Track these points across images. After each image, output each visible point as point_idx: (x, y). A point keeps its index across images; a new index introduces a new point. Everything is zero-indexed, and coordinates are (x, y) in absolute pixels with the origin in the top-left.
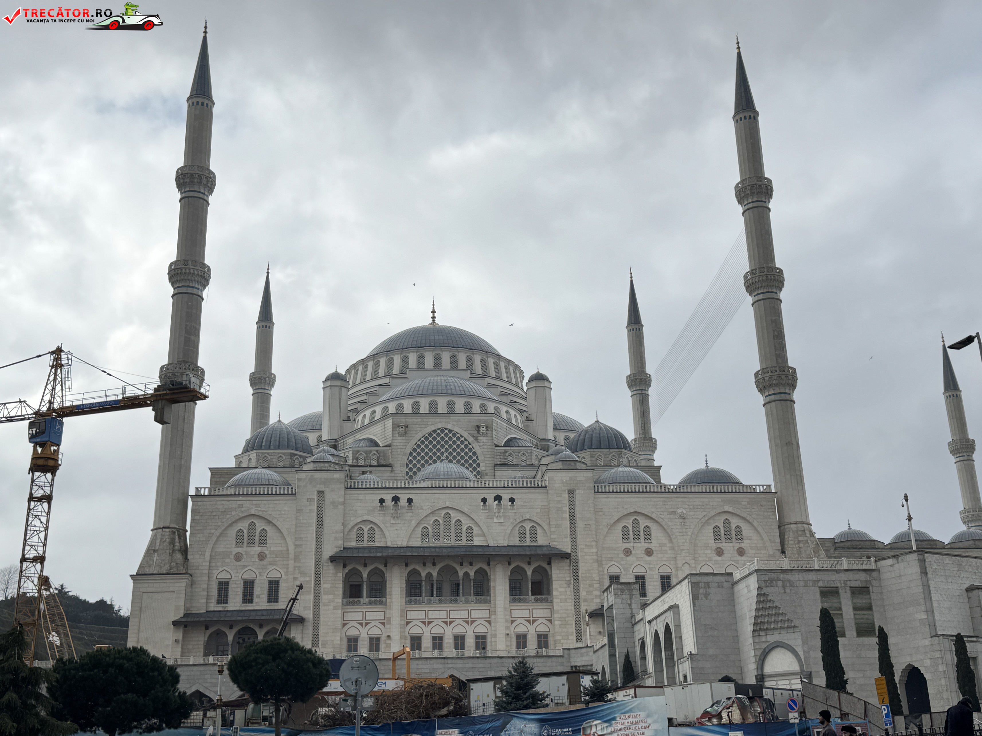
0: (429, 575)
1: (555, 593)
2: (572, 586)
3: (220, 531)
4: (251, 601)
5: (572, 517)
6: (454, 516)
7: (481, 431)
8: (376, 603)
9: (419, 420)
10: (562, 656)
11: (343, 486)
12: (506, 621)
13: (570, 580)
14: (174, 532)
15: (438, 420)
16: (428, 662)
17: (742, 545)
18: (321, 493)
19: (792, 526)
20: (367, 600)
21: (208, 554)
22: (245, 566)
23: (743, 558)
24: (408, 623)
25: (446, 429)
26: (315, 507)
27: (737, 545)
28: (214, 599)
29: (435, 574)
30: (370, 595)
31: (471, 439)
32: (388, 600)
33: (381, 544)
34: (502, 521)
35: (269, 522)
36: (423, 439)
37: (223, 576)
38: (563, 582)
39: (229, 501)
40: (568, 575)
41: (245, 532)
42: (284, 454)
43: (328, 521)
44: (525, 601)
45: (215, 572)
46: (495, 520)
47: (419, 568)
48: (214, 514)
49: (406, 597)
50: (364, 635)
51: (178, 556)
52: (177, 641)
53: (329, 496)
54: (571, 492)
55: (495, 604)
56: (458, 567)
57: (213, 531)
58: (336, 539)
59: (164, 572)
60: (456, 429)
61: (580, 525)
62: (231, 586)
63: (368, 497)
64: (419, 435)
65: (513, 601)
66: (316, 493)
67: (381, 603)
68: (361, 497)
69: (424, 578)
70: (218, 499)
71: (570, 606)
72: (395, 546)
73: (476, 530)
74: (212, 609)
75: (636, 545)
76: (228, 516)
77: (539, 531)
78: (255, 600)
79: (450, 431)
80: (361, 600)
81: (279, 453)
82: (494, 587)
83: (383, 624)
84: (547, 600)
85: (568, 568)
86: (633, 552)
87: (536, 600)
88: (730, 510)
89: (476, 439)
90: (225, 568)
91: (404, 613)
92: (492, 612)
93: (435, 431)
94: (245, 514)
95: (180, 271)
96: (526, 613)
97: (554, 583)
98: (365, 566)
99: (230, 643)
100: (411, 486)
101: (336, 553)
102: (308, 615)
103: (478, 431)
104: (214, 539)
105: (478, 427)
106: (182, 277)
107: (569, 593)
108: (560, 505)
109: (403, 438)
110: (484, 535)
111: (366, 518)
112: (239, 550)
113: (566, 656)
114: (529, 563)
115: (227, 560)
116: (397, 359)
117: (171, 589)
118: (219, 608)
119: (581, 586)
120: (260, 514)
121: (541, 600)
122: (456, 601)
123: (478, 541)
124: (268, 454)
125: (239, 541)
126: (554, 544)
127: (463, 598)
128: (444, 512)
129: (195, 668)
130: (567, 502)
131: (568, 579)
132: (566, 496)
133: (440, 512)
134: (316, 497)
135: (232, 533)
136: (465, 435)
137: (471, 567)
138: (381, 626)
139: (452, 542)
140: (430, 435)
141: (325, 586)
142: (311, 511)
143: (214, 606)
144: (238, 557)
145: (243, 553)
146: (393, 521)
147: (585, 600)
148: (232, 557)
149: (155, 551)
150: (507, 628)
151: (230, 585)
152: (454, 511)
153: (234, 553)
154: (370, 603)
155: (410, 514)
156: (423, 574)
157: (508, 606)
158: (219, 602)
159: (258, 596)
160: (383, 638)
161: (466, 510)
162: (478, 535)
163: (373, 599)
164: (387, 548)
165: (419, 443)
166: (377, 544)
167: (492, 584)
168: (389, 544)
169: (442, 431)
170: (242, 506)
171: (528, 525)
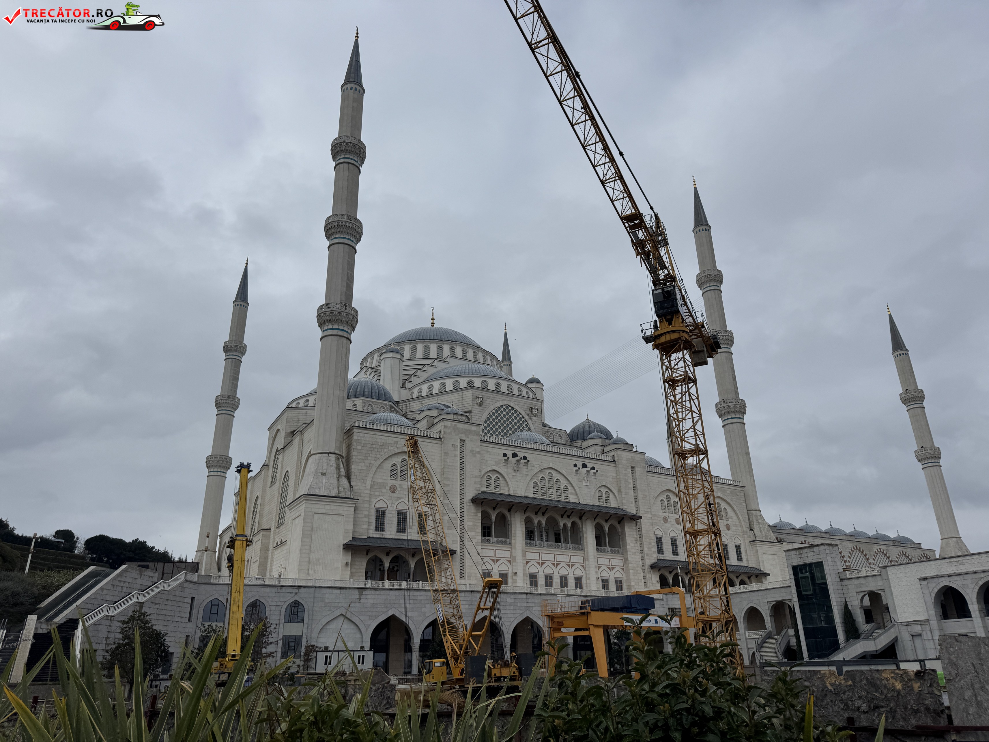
0: (539, 523)
1: (628, 547)
2: (638, 542)
3: (379, 462)
4: (404, 531)
5: (635, 487)
6: (556, 476)
7: (534, 412)
8: (502, 543)
9: (491, 396)
11: (479, 438)
12: (596, 567)
13: (636, 538)
14: (339, 459)
15: (504, 398)
17: (728, 522)
18: (462, 441)
19: (753, 512)
20: (495, 539)
21: (369, 483)
22: (399, 498)
23: (730, 532)
24: (527, 562)
25: (510, 406)
26: (458, 453)
27: (726, 522)
28: (373, 527)
29: (544, 523)
30: (498, 536)
31: (527, 417)
32: (513, 541)
33: (506, 492)
34: (588, 485)
36: (494, 411)
37: (381, 505)
38: (633, 539)
39: (386, 436)
40: (635, 533)
41: (399, 467)
43: (468, 467)
44: (604, 551)
45: (374, 501)
46: (584, 484)
47: (533, 516)
48: (374, 446)
49: (526, 539)
50: (495, 570)
51: (344, 481)
52: (347, 564)
53: (469, 445)
54: (633, 468)
55: (587, 552)
56: (559, 519)
57: (373, 462)
58: (475, 483)
59: (334, 495)
60: (517, 408)
61: (640, 495)
62: (387, 515)
63: (495, 450)
64: (492, 408)
65: (598, 550)
66: (459, 441)
67: (506, 543)
68: (490, 450)
69: (536, 525)
70: (377, 433)
71: (638, 558)
72: (516, 495)
73: (570, 488)
74: (371, 536)
75: (670, 515)
76: (386, 450)
77: (611, 495)
78: (408, 530)
79: (513, 408)
80: (491, 539)
82: (586, 538)
83: (509, 561)
84: (622, 552)
85: (635, 528)
86: (669, 520)
87: (612, 552)
89: (530, 418)
90: (382, 498)
91: (525, 554)
92: (586, 559)
93: (502, 406)
94: (400, 451)
96: (607, 562)
97: (627, 538)
98: (494, 509)
99: (386, 569)
100: (524, 446)
101: (476, 496)
102: (456, 547)
103: (532, 412)
104: (374, 469)
105: (532, 408)
106: (345, 230)
107: (637, 548)
108: (626, 478)
109: (480, 408)
110: (576, 494)
111: (494, 468)
112: (394, 482)
114: (607, 521)
115: (384, 491)
117: (341, 512)
118: (377, 535)
119: (645, 543)
121: (618, 552)
122: (558, 547)
123: (572, 499)
125: (393, 475)
126: (625, 508)
127: (564, 545)
128: (548, 471)
130: (631, 476)
131: (635, 536)
132: (630, 470)
133: (545, 471)
134: (459, 444)
135: (388, 466)
136: (523, 413)
137: (568, 519)
138: (508, 564)
139: (554, 497)
140: (499, 408)
141: (468, 523)
142: (455, 456)
143: (373, 533)
144: (393, 489)
145: (397, 486)
146: (514, 474)
147: (647, 555)
148: (388, 488)
149: (323, 474)
150: (597, 573)
151: (386, 514)
152: (555, 472)
153: (390, 485)
154: (498, 542)
155: (525, 470)
156: (536, 522)
157: (596, 555)
158: (377, 529)
159: (411, 527)
160: (510, 575)
161: (564, 472)
162: (572, 494)
163: (500, 539)
164: (509, 495)
165: (491, 414)
166: (502, 492)
167: (585, 535)
168: (512, 493)
169: (507, 407)
170: (396, 443)
171: (604, 490)
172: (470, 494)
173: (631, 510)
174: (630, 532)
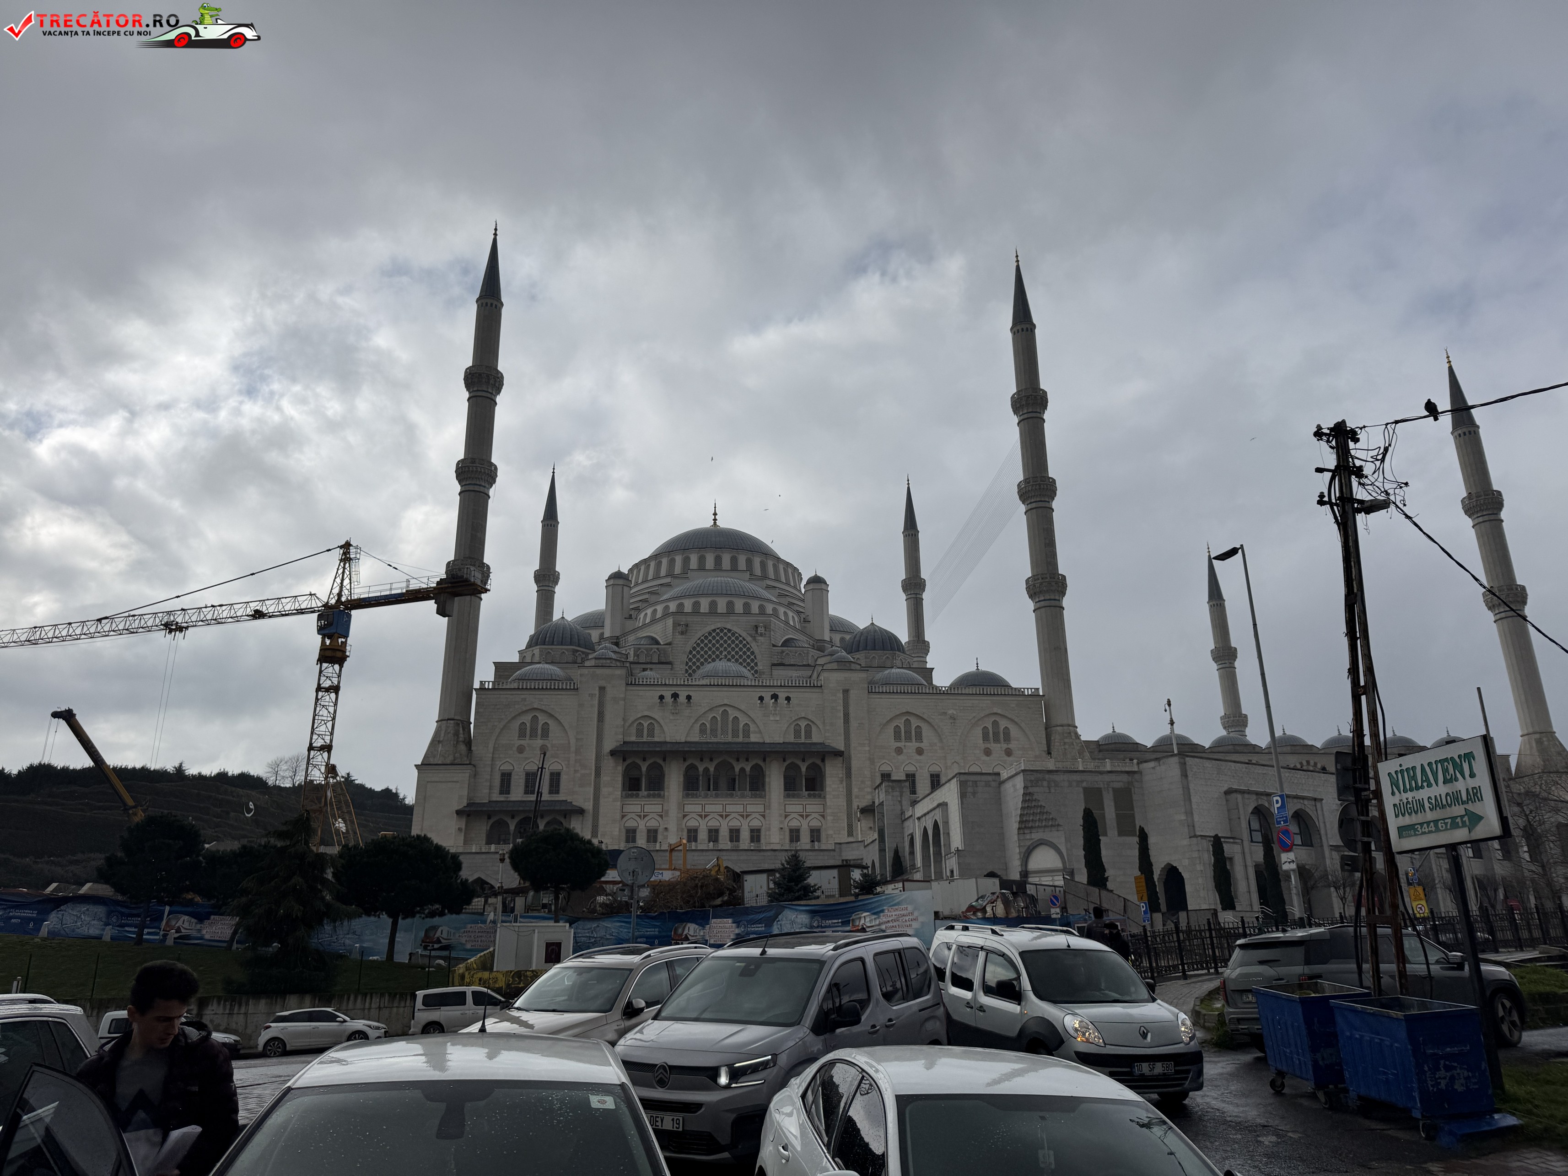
0: (706, 770)
1: (828, 789)
2: (845, 783)
3: (503, 723)
5: (846, 716)
6: (732, 713)
7: (759, 631)
8: (654, 796)
9: (700, 620)
10: (834, 850)
11: (624, 682)
12: (781, 815)
13: (842, 778)
14: (459, 724)
15: (718, 620)
16: (704, 853)
17: (1010, 746)
18: (602, 689)
19: (1058, 728)
20: (646, 793)
21: (491, 746)
22: (527, 758)
23: (1011, 759)
24: (684, 816)
25: (725, 629)
26: (596, 702)
27: (1005, 746)
28: (497, 790)
29: (712, 769)
30: (649, 788)
31: (749, 639)
32: (666, 794)
33: (662, 740)
34: (778, 718)
35: (551, 716)
36: (703, 638)
37: (506, 768)
38: (836, 779)
39: (512, 694)
40: (840, 772)
41: (528, 725)
42: (567, 650)
43: (608, 716)
44: (799, 796)
45: (498, 763)
46: (772, 718)
47: (697, 763)
48: (498, 707)
49: (684, 790)
50: (642, 827)
51: (463, 748)
52: (460, 829)
53: (610, 693)
54: (846, 692)
55: (770, 799)
56: (734, 763)
57: (496, 724)
58: (616, 734)
59: (448, 762)
60: (735, 629)
61: (854, 724)
62: (514, 777)
63: (648, 694)
64: (699, 634)
65: (787, 796)
66: (597, 689)
67: (659, 796)
68: (641, 693)
69: (701, 772)
70: (501, 692)
71: (843, 802)
72: (674, 741)
73: (752, 727)
74: (494, 799)
75: (907, 744)
76: (511, 710)
77: (814, 729)
79: (729, 631)
80: (640, 793)
81: (562, 649)
82: (770, 783)
83: (661, 816)
84: (820, 796)
85: (841, 765)
86: (905, 751)
87: (809, 796)
88: (999, 712)
89: (754, 638)
90: (507, 760)
91: (681, 806)
92: (767, 807)
93: (714, 630)
94: (528, 708)
95: (467, 469)
96: (799, 808)
97: (827, 779)
98: (644, 760)
99: (512, 832)
100: (690, 683)
101: (617, 747)
102: (588, 806)
103: (757, 631)
104: (498, 731)
105: (757, 627)
106: (469, 475)
107: (841, 789)
108: (834, 705)
109: (684, 636)
110: (760, 732)
111: (646, 713)
112: (522, 742)
113: (837, 850)
114: (803, 760)
115: (510, 752)
116: (679, 559)
117: (455, 779)
118: (502, 798)
119: (854, 783)
120: (543, 708)
121: (814, 796)
122: (732, 796)
123: (754, 738)
124: (551, 649)
125: (522, 734)
126: (827, 742)
127: (739, 793)
128: (722, 709)
129: (478, 856)
130: (841, 702)
131: (841, 776)
132: (840, 695)
133: (718, 709)
134: (597, 693)
135: (516, 724)
136: (744, 634)
137: (747, 763)
138: (659, 819)
139: (730, 739)
140: (710, 634)
141: (605, 778)
142: (592, 706)
143: (496, 797)
144: (521, 749)
145: (526, 745)
146: (671, 718)
147: (857, 797)
148: (515, 749)
149: (439, 742)
150: (781, 822)
151: (512, 776)
152: (732, 708)
153: (516, 746)
154: (649, 796)
155: (689, 711)
156: (701, 769)
157: (782, 801)
158: (501, 793)
160: (660, 830)
161: (743, 708)
162: (755, 733)
163: (652, 792)
164: (666, 743)
165: (699, 641)
166: (656, 739)
167: (767, 780)
168: (668, 740)
169: (722, 630)
170: (525, 700)
171: (803, 724)
172: (608, 747)
173: (838, 744)
174: (832, 769)
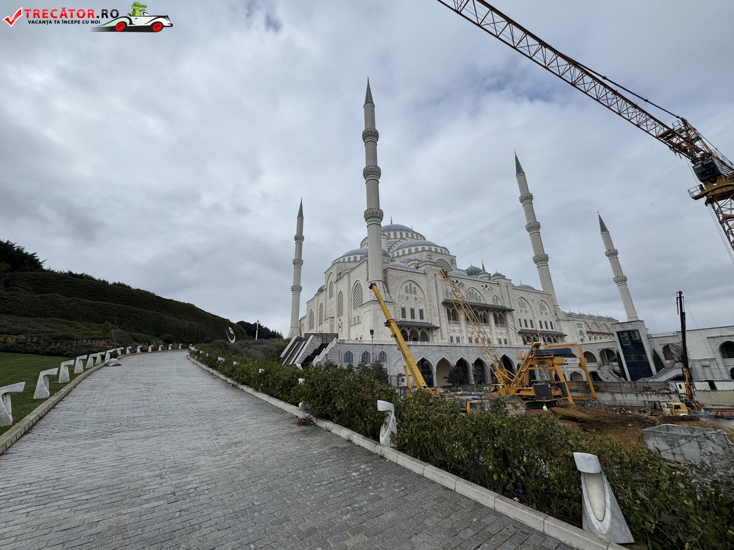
1: (507, 324)
2: (512, 322)
3: (400, 285)
4: (414, 318)
5: (509, 297)
6: (475, 291)
9: (434, 254)
12: (495, 333)
13: (512, 320)
14: (383, 283)
19: (556, 307)
20: (452, 321)
21: (397, 295)
22: (410, 302)
24: (467, 332)
25: (443, 259)
28: (401, 316)
31: (450, 264)
32: (460, 322)
34: (488, 295)
35: (417, 284)
36: (436, 262)
37: (403, 306)
38: (510, 320)
40: (511, 317)
41: (409, 287)
43: (438, 288)
44: (499, 326)
45: (400, 304)
48: (397, 277)
49: (465, 321)
50: (455, 335)
51: (387, 294)
54: (507, 287)
55: (492, 327)
56: (478, 311)
58: (442, 295)
60: (446, 260)
61: (511, 300)
65: (496, 326)
67: (457, 323)
71: (513, 329)
73: (481, 297)
74: (401, 320)
76: (403, 279)
77: (499, 300)
78: (416, 318)
82: (490, 320)
85: (511, 315)
89: (452, 265)
90: (403, 302)
91: (466, 327)
93: (439, 259)
94: (409, 280)
96: (500, 331)
97: (508, 320)
98: (451, 307)
101: (444, 301)
103: (452, 262)
104: (399, 288)
107: (512, 324)
108: (505, 291)
110: (484, 300)
112: (407, 295)
114: (498, 312)
115: (404, 299)
118: (403, 320)
119: (515, 322)
120: (414, 280)
121: (503, 326)
122: (479, 325)
123: (483, 302)
125: (407, 291)
126: (506, 306)
127: (481, 324)
128: (472, 289)
135: (404, 287)
136: (448, 262)
137: (482, 311)
138: (459, 333)
139: (475, 301)
141: (442, 314)
142: (433, 282)
144: (407, 298)
145: (409, 297)
147: (517, 327)
148: (405, 297)
150: (496, 336)
151: (406, 310)
152: (475, 289)
154: (454, 323)
155: (462, 288)
157: (495, 328)
158: (403, 317)
159: (417, 316)
160: (461, 338)
162: (482, 300)
170: (407, 276)
171: (495, 298)
172: (441, 300)
173: (508, 306)
174: (509, 317)
